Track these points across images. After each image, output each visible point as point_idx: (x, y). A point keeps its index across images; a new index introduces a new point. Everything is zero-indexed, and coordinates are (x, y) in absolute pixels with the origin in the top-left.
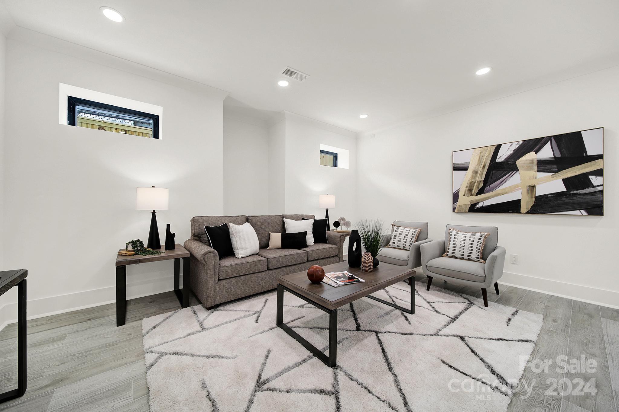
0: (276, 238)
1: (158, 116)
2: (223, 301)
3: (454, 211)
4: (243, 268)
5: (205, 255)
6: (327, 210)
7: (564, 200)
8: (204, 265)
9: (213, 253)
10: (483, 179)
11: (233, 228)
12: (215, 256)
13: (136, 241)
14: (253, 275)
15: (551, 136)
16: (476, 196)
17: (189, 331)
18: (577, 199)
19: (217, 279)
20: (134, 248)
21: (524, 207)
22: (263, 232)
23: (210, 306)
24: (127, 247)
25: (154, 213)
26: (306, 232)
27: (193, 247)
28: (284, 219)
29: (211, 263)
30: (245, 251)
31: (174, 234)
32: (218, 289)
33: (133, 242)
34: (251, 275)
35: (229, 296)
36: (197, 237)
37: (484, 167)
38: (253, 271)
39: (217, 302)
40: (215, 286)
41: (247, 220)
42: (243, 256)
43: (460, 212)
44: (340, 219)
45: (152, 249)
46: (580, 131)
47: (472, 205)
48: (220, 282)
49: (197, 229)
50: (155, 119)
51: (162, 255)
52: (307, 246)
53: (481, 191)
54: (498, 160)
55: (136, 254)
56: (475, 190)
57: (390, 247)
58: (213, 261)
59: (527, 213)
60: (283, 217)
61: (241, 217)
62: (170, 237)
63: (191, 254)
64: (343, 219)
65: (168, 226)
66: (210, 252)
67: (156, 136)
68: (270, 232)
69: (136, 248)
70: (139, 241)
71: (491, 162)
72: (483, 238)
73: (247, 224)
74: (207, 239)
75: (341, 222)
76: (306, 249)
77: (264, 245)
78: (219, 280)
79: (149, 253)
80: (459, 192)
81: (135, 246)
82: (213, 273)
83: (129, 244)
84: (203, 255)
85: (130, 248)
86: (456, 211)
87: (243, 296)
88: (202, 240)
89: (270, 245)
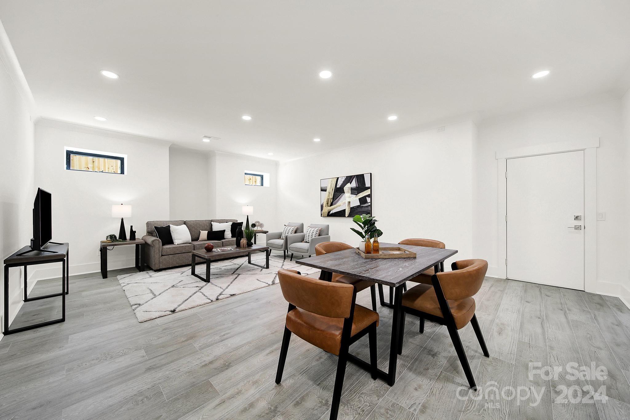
0: (204, 234)
1: (124, 158)
2: (164, 267)
3: (321, 216)
4: (178, 250)
5: (153, 241)
6: (248, 216)
7: (359, 210)
8: (153, 247)
9: (158, 240)
10: (332, 197)
11: (173, 228)
12: (159, 242)
13: (112, 235)
14: (184, 254)
15: (355, 175)
16: (330, 206)
17: (143, 278)
18: (363, 209)
19: (161, 255)
20: (111, 239)
21: (347, 213)
22: (196, 230)
23: (156, 269)
24: (107, 238)
25: (122, 220)
26: (225, 230)
27: (147, 238)
28: (212, 223)
29: (157, 246)
30: (180, 240)
31: (135, 231)
32: (161, 260)
33: (110, 235)
34: (183, 254)
35: (168, 265)
36: (150, 233)
37: (333, 189)
38: (184, 251)
39: (161, 267)
40: (159, 259)
41: (185, 223)
42: (178, 243)
43: (324, 217)
44: (256, 222)
45: (121, 240)
46: (363, 174)
47: (328, 212)
48: (162, 257)
49: (150, 229)
50: (122, 160)
51: (128, 242)
52: (225, 239)
53: (331, 205)
54: (338, 186)
55: (113, 242)
56: (329, 204)
57: (281, 239)
58: (158, 245)
59: (348, 217)
60: (212, 221)
61: (180, 221)
62: (133, 233)
63: (146, 242)
64: (258, 222)
65: (132, 227)
66: (156, 240)
67: (122, 172)
68: (201, 231)
69: (112, 239)
70: (114, 235)
71: (335, 187)
72: (318, 231)
73: (184, 226)
74: (156, 234)
75: (257, 224)
76: (223, 240)
77: (195, 238)
78: (162, 255)
79: (120, 241)
80: (323, 204)
81: (112, 238)
82: (158, 251)
83: (108, 237)
84: (152, 241)
85: (109, 239)
86: (322, 216)
87: (178, 265)
88: (153, 235)
89: (200, 238)
